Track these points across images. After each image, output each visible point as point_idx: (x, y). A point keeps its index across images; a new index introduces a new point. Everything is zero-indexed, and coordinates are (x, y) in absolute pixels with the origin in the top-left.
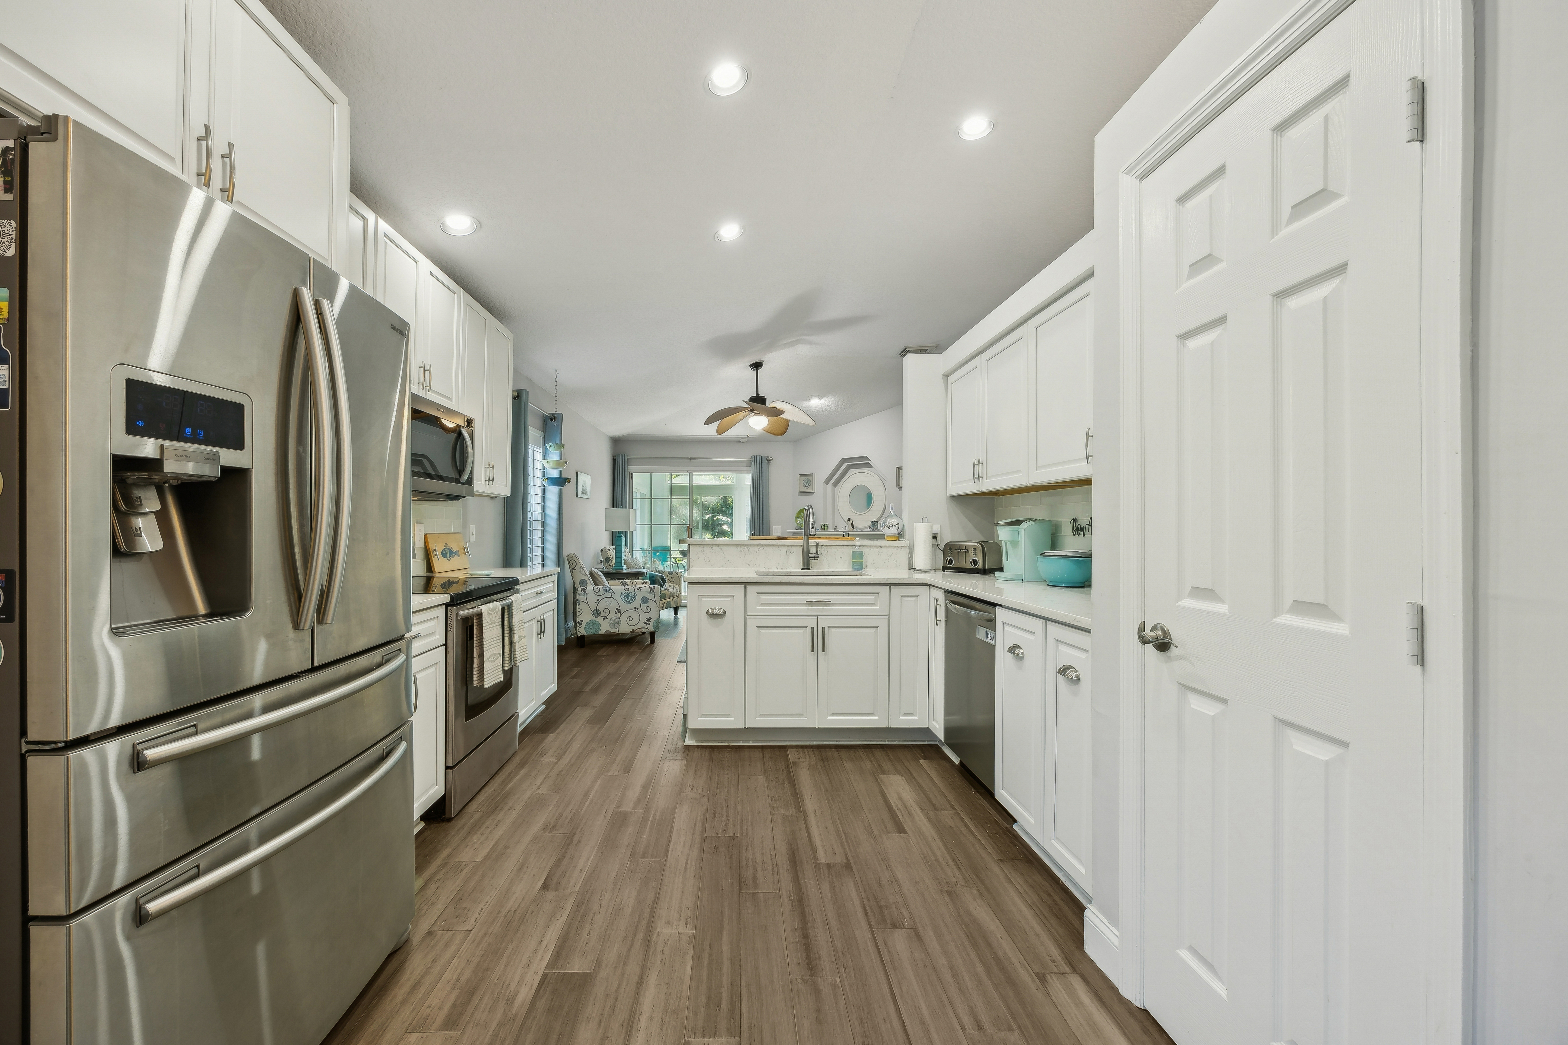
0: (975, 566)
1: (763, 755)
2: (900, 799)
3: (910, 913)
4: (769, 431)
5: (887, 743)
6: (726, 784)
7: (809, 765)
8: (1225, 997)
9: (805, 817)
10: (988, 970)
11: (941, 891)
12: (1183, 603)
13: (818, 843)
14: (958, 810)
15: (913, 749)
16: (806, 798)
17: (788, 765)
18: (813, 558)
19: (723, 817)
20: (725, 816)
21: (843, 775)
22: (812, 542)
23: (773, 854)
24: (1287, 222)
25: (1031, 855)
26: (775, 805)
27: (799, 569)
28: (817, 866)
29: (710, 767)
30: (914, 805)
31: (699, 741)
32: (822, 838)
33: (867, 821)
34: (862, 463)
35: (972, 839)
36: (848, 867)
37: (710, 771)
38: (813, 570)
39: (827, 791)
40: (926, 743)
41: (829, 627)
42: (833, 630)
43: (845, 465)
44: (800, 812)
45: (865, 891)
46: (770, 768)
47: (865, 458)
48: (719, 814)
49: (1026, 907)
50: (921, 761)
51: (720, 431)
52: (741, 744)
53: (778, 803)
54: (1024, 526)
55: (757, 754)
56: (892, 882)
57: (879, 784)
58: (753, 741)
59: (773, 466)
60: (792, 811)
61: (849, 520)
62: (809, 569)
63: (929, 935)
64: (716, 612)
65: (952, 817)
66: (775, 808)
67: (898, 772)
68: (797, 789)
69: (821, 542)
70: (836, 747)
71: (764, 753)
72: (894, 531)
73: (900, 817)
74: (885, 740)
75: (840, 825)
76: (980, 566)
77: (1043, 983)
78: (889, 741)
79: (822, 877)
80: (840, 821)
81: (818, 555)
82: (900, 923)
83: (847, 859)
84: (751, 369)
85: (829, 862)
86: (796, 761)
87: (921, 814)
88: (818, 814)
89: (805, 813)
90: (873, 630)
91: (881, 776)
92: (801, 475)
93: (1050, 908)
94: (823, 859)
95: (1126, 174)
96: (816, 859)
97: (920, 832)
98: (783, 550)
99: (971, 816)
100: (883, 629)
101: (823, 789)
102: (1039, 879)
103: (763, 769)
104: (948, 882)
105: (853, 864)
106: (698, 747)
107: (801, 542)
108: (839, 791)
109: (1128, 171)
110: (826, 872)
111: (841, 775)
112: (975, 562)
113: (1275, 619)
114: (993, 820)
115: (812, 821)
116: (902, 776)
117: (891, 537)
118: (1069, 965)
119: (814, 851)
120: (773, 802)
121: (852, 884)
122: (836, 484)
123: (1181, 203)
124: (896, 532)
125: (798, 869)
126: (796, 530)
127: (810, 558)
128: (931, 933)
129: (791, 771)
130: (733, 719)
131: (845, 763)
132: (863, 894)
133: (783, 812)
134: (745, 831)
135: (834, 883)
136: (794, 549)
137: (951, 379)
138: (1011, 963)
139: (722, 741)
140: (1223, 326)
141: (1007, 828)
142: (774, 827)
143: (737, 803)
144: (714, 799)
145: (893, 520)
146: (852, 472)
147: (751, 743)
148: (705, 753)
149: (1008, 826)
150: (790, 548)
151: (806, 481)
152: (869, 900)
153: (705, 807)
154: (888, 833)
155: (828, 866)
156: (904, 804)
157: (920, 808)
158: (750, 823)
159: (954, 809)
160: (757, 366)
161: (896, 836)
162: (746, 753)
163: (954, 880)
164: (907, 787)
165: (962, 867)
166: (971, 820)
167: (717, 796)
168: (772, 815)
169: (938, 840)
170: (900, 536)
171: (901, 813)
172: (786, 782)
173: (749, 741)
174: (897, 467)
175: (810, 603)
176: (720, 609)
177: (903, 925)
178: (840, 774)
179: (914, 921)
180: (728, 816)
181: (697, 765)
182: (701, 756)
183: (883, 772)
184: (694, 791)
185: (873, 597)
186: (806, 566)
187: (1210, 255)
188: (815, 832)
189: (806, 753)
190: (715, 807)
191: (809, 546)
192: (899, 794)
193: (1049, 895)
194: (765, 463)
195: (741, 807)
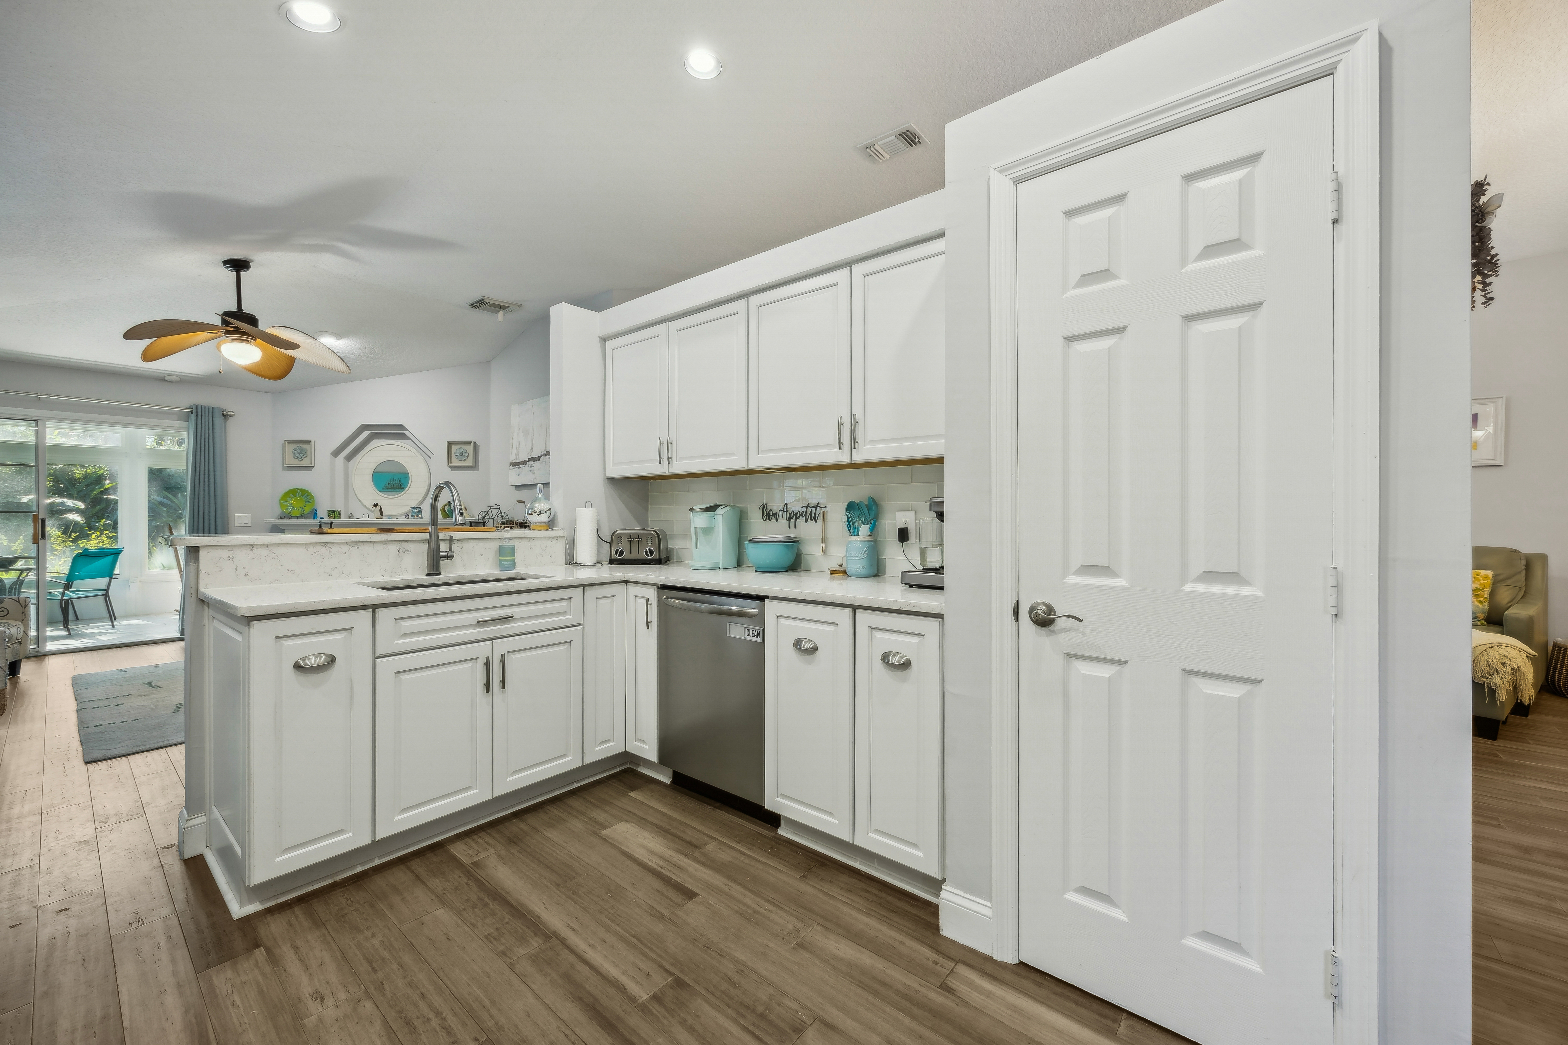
0: (651, 555)
1: (413, 872)
2: (651, 852)
3: (795, 1000)
4: (256, 371)
5: (576, 785)
6: (386, 954)
7: (500, 858)
8: (1126, 920)
9: (563, 941)
10: (914, 1018)
11: (793, 948)
12: (1068, 581)
13: (614, 972)
14: (717, 837)
15: (610, 782)
16: (538, 910)
17: (469, 872)
18: (445, 557)
19: (429, 1020)
20: (431, 1015)
21: (558, 852)
22: (441, 535)
23: (568, 1032)
24: (1195, 259)
25: (817, 855)
26: (502, 948)
27: (421, 577)
28: (644, 1008)
29: (329, 938)
30: (672, 853)
31: (269, 899)
32: (613, 962)
33: (643, 903)
34: (397, 432)
35: (761, 867)
36: (679, 983)
37: (334, 946)
38: (445, 577)
39: (558, 885)
40: (618, 769)
41: (508, 652)
42: (515, 656)
43: (366, 434)
44: (550, 938)
45: (729, 1006)
46: (444, 889)
47: (401, 427)
48: (418, 1017)
49: (866, 917)
50: (632, 794)
51: (147, 356)
52: (359, 869)
53: (503, 941)
54: (720, 512)
55: (400, 876)
56: (742, 971)
57: (609, 843)
58: (380, 857)
59: (231, 422)
60: (536, 943)
61: (376, 505)
62: (439, 574)
63: (834, 1015)
64: (313, 661)
65: (720, 849)
66: (508, 953)
67: (620, 820)
68: (515, 904)
69: (456, 535)
70: (516, 815)
71: (413, 868)
72: (544, 518)
73: (673, 877)
74: (572, 783)
75: (618, 928)
76: (655, 556)
77: (953, 993)
78: (577, 782)
79: (665, 1022)
80: (613, 922)
81: (452, 554)
82: (799, 1021)
83: (671, 974)
84: (226, 268)
85: (653, 992)
86: (476, 859)
87: (689, 861)
88: (576, 928)
89: (556, 935)
90: (564, 647)
91: (605, 832)
92: (289, 442)
93: (880, 904)
94: (643, 996)
95: (999, 172)
96: (632, 1000)
97: (710, 885)
98: (393, 548)
99: (735, 839)
100: (577, 644)
101: (549, 884)
102: (844, 878)
103: (433, 897)
104: (789, 933)
105: (681, 976)
106: (269, 911)
107: (426, 536)
108: (574, 878)
109: (1002, 170)
110: (663, 1010)
111: (557, 853)
112: (651, 552)
113: (1183, 588)
114: (755, 832)
115: (573, 939)
116: (627, 821)
117: (540, 526)
118: (947, 958)
119: (621, 989)
120: (495, 943)
121: (707, 1008)
122: (349, 458)
123: (1067, 216)
124: (547, 520)
125: (625, 1033)
126: (281, 518)
127: (441, 557)
128: (835, 1012)
129: (481, 879)
130: (350, 835)
131: (545, 833)
132: (730, 1011)
133: (523, 951)
134: (491, 1023)
135: (685, 1021)
136: (411, 546)
137: (610, 344)
138: (916, 991)
139: (318, 880)
140: (1119, 336)
141: (774, 837)
142: (533, 986)
143: (436, 978)
144: (384, 996)
145: (543, 505)
146: (375, 443)
147: (377, 862)
148: (296, 916)
149: (773, 834)
150: (404, 545)
151: (298, 451)
152: (743, 1016)
153: (379, 1021)
154: (680, 906)
155: (655, 998)
156: (662, 858)
157: (682, 854)
158: (487, 1003)
159: (714, 838)
160: (239, 265)
161: (690, 905)
162: (380, 882)
163: (790, 927)
164: (646, 834)
165: (783, 906)
166: (739, 843)
167: (386, 986)
168: (511, 967)
169: (734, 885)
170: (551, 524)
171: (670, 871)
172: (487, 900)
173: (373, 860)
174: (448, 442)
175: (482, 623)
176: (318, 655)
177: (804, 1022)
178: (554, 851)
179: (808, 1008)
180: (438, 1014)
181: (296, 949)
182: (291, 924)
183: (605, 827)
184: (330, 1002)
185: (564, 604)
186: (434, 569)
187: (1108, 270)
188: (596, 957)
189: (480, 840)
190: (398, 1008)
191: (438, 541)
192: (644, 847)
193: (868, 892)
194: (218, 420)
195: (448, 983)
